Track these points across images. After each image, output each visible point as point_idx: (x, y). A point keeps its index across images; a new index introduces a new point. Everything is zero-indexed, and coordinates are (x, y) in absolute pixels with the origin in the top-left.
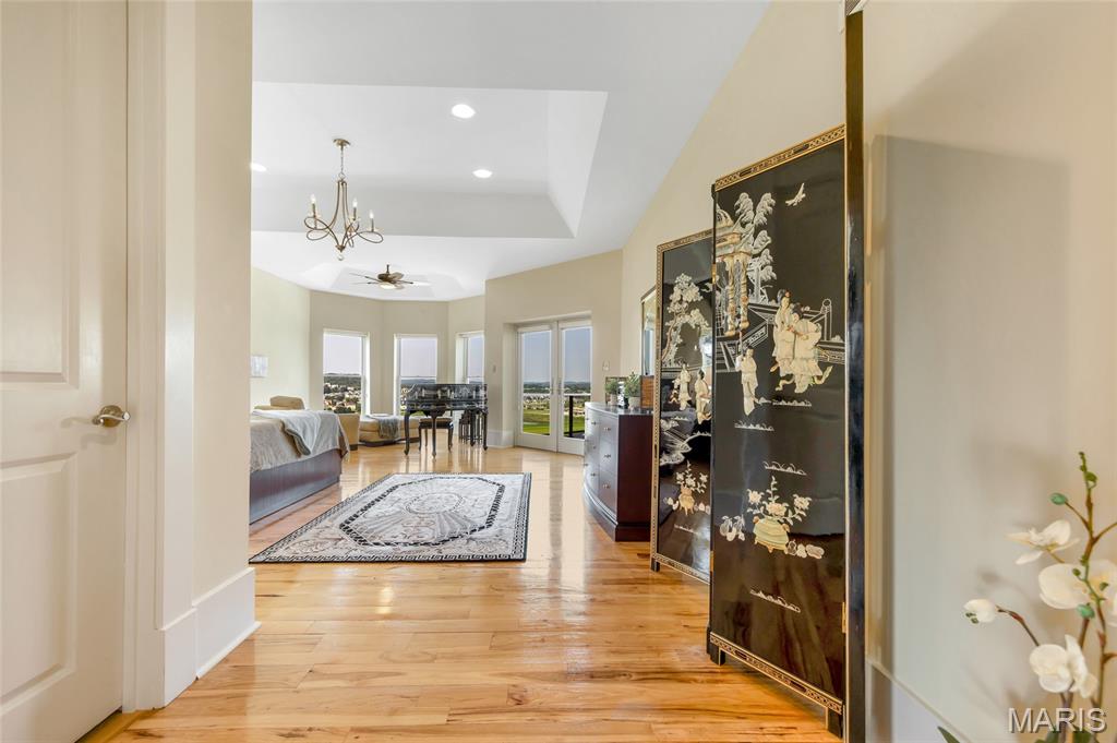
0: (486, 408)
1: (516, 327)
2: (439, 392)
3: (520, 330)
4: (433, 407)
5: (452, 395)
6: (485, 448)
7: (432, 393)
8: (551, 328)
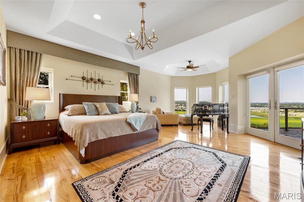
0: (228, 115)
1: (245, 76)
2: (203, 107)
3: (247, 77)
4: (201, 113)
5: (210, 109)
6: (228, 133)
7: (201, 107)
8: (269, 72)
